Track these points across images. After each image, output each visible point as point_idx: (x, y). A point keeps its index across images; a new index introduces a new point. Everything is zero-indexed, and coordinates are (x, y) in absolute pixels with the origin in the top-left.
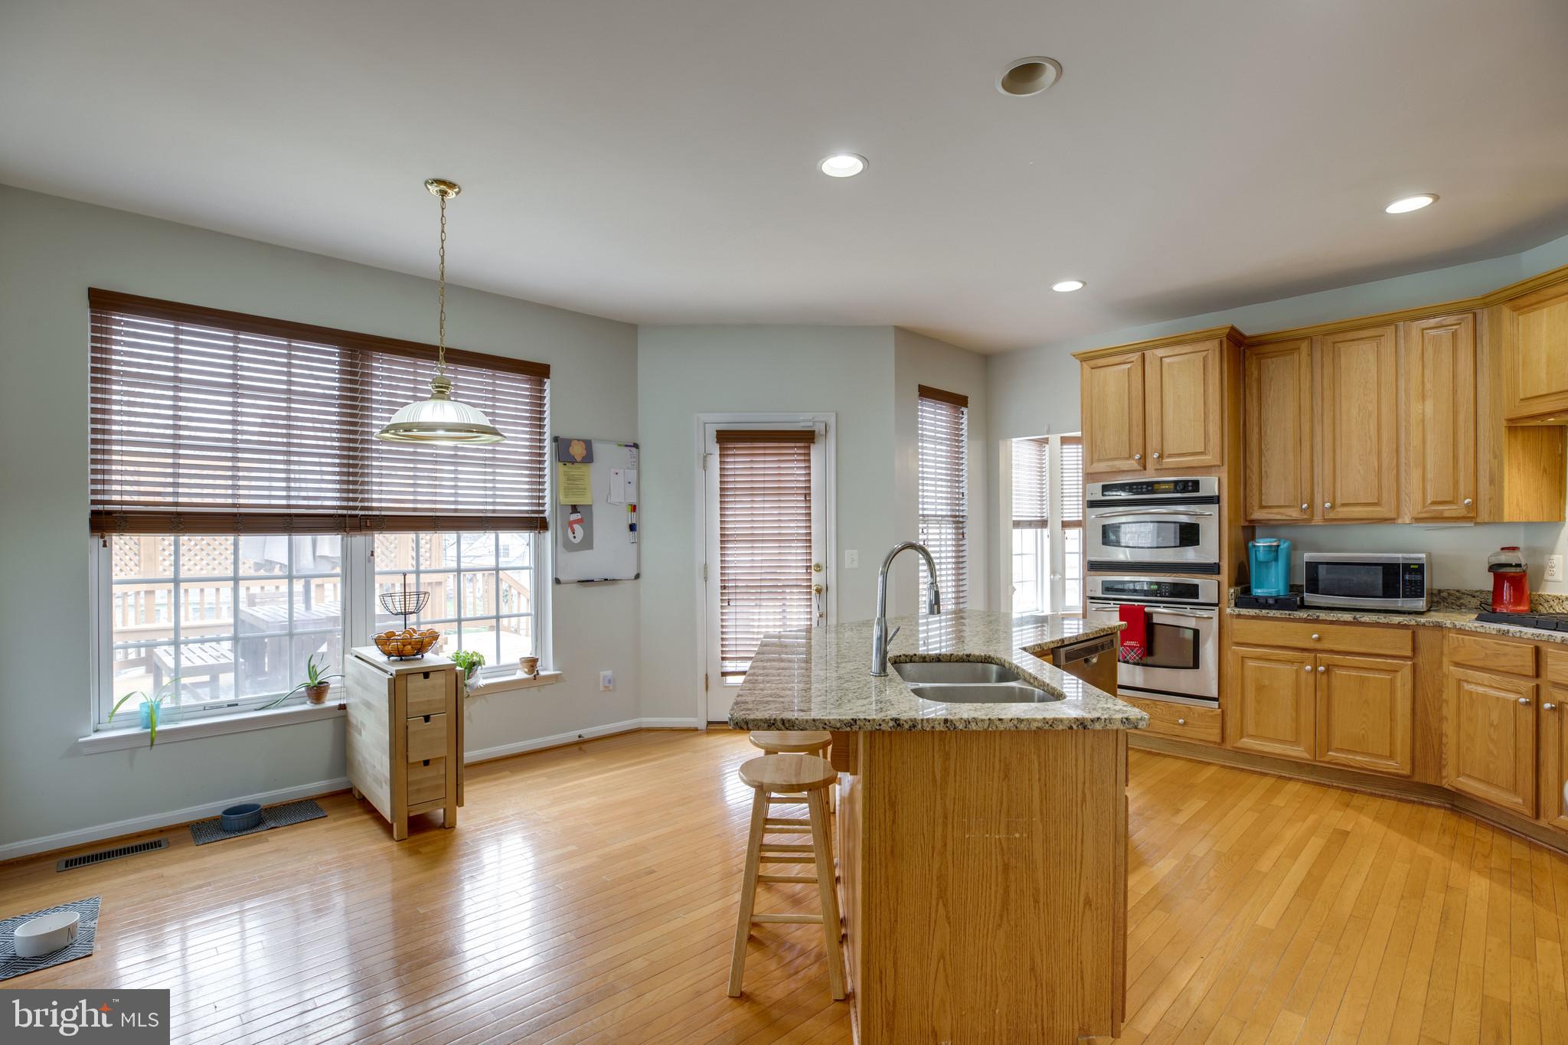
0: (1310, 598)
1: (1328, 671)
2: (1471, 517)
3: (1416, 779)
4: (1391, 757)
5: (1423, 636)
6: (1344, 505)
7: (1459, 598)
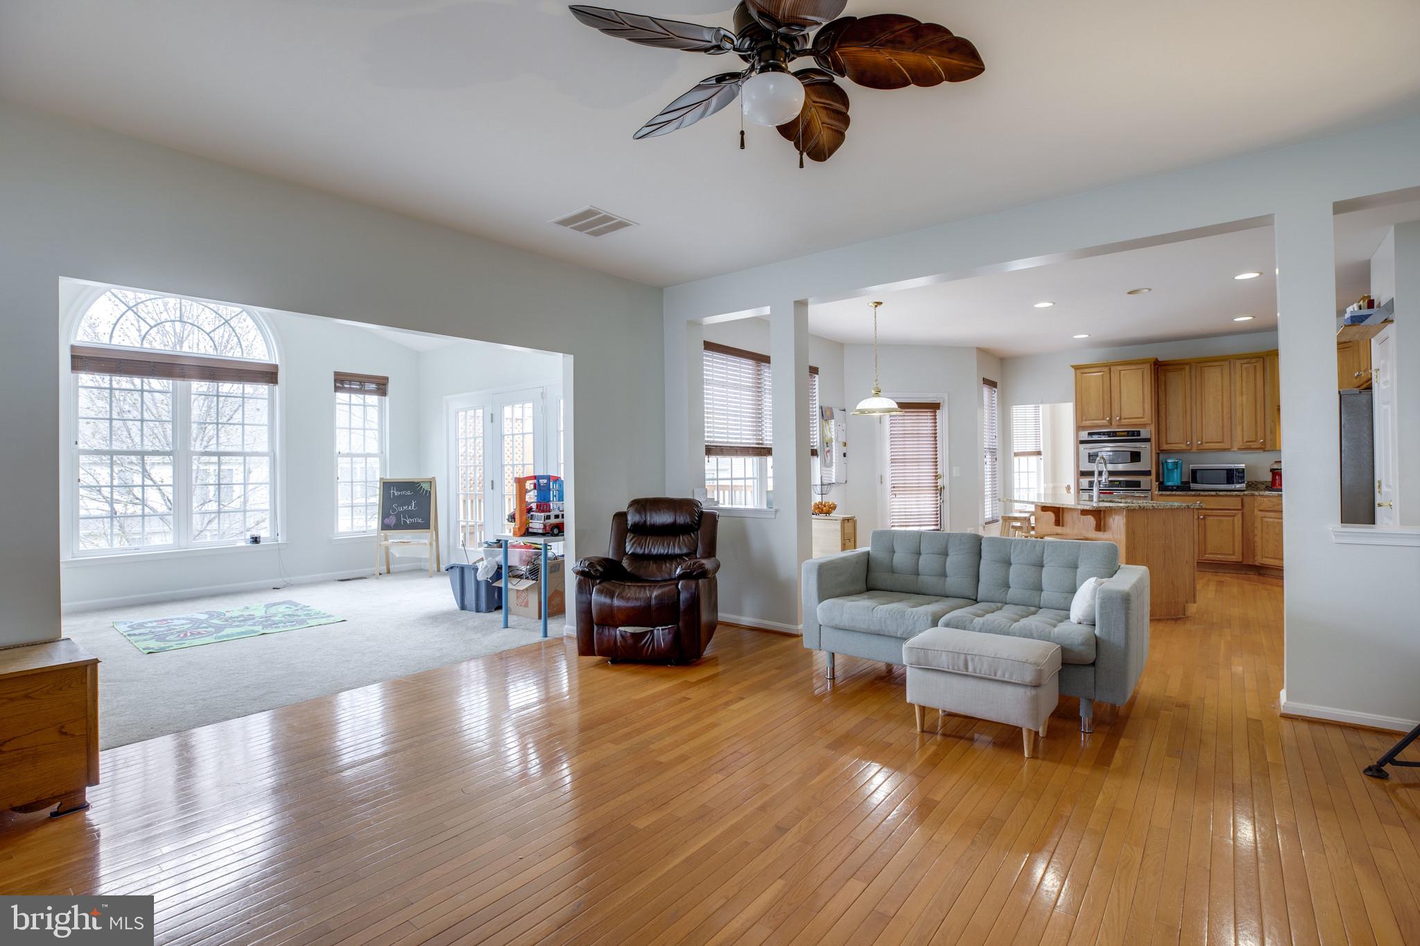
0: (1193, 486)
1: (1204, 518)
2: (1263, 448)
3: (1244, 563)
4: (1233, 554)
5: (1246, 500)
6: (1207, 443)
7: (1256, 485)
